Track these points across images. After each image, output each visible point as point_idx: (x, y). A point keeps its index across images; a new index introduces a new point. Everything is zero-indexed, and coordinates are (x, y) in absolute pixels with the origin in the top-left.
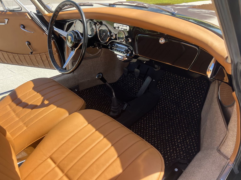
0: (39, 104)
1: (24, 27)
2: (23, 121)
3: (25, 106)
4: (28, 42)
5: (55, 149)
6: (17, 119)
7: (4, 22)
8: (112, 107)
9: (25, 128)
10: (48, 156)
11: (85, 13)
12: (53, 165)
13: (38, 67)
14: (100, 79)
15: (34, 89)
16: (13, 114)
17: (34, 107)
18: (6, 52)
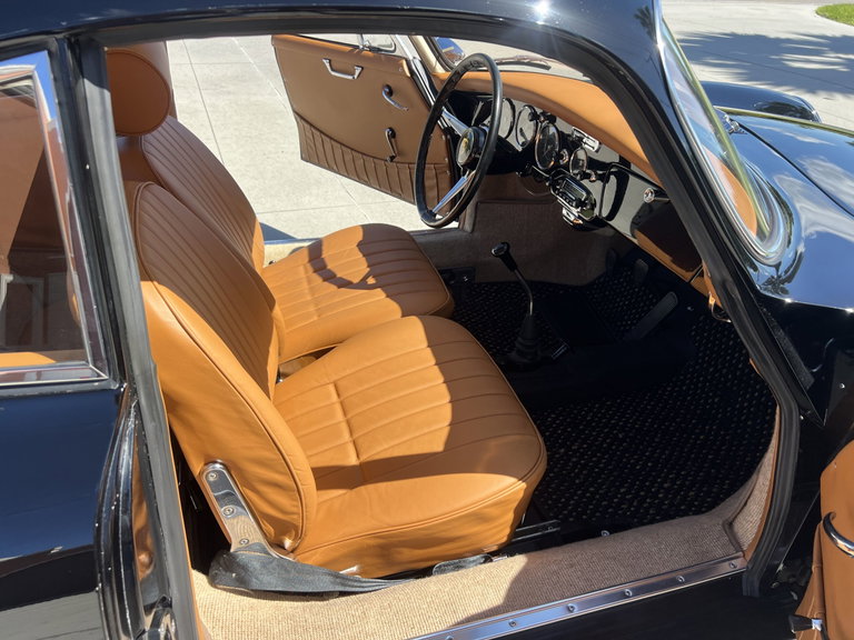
0: (356, 281)
1: (390, 94)
2: (316, 305)
3: (329, 277)
4: (391, 129)
5: (348, 372)
6: (309, 298)
7: (353, 74)
8: (519, 339)
9: (316, 318)
10: (332, 380)
11: (504, 85)
12: (334, 397)
13: (400, 196)
14: (500, 256)
15: (360, 245)
16: (305, 285)
17: (344, 284)
18: (341, 144)
